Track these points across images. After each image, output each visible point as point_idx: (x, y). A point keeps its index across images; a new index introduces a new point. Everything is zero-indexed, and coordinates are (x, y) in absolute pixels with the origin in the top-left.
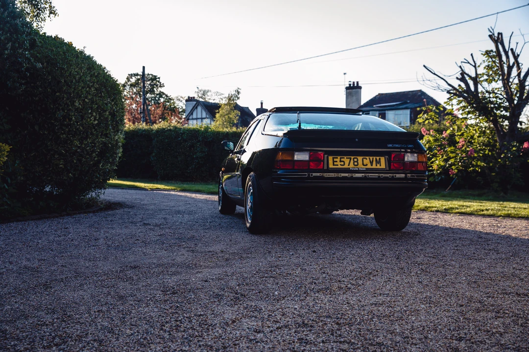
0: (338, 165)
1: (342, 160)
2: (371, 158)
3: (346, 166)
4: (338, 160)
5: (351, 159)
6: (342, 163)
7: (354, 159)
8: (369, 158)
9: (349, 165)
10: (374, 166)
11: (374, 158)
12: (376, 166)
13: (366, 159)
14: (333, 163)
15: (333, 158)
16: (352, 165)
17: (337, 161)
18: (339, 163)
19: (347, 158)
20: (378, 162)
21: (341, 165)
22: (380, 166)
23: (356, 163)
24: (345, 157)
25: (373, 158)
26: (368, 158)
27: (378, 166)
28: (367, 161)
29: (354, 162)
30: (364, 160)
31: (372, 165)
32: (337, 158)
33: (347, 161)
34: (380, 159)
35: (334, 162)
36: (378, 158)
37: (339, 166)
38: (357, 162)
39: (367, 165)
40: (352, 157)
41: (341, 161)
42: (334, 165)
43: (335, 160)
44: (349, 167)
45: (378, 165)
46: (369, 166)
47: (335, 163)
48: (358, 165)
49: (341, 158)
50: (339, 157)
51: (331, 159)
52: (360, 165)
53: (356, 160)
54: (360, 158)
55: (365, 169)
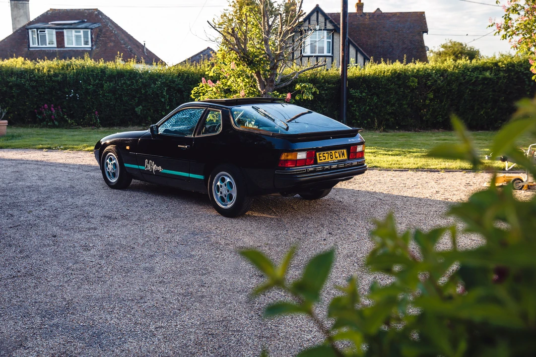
0: (322, 160)
3: (327, 160)
4: (321, 155)
5: (328, 153)
6: (324, 158)
8: (338, 152)
10: (341, 158)
15: (319, 154)
16: (330, 159)
17: (321, 157)
19: (326, 153)
20: (343, 154)
21: (324, 159)
25: (340, 151)
27: (344, 158)
28: (337, 155)
29: (331, 156)
30: (336, 153)
33: (326, 155)
34: (344, 151)
35: (320, 157)
37: (323, 161)
38: (332, 155)
39: (337, 158)
40: (329, 152)
41: (323, 156)
42: (320, 160)
43: (320, 155)
44: (328, 160)
46: (339, 158)
47: (321, 158)
49: (323, 154)
51: (317, 154)
52: (334, 158)
53: (331, 154)
54: (333, 152)
55: (337, 161)
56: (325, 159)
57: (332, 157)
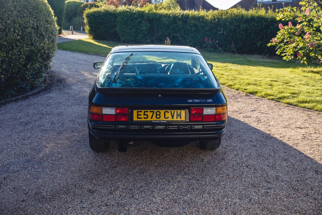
0: (141, 118)
1: (146, 113)
2: (173, 111)
3: (149, 119)
4: (142, 113)
5: (154, 112)
6: (146, 116)
8: (171, 112)
9: (152, 118)
10: (175, 119)
11: (176, 111)
12: (177, 118)
13: (168, 112)
14: (138, 117)
15: (138, 112)
16: (154, 118)
17: (141, 115)
18: (142, 116)
19: (150, 112)
20: (179, 115)
21: (144, 118)
22: (181, 118)
23: (158, 116)
24: (149, 111)
25: (174, 112)
26: (169, 111)
27: (179, 119)
28: (168, 114)
29: (157, 115)
30: (166, 113)
31: (173, 118)
32: (141, 112)
33: (150, 114)
34: (181, 112)
35: (138, 115)
36: (179, 111)
37: (143, 119)
38: (160, 115)
39: (168, 118)
40: (155, 111)
41: (144, 115)
42: (138, 118)
43: (139, 113)
44: (151, 120)
45: (179, 118)
46: (170, 119)
47: (139, 117)
48: (160, 118)
49: (145, 112)
50: (143, 111)
51: (135, 112)
52: (162, 118)
53: (158, 113)
54: (162, 112)
55: (166, 122)
56: (146, 118)
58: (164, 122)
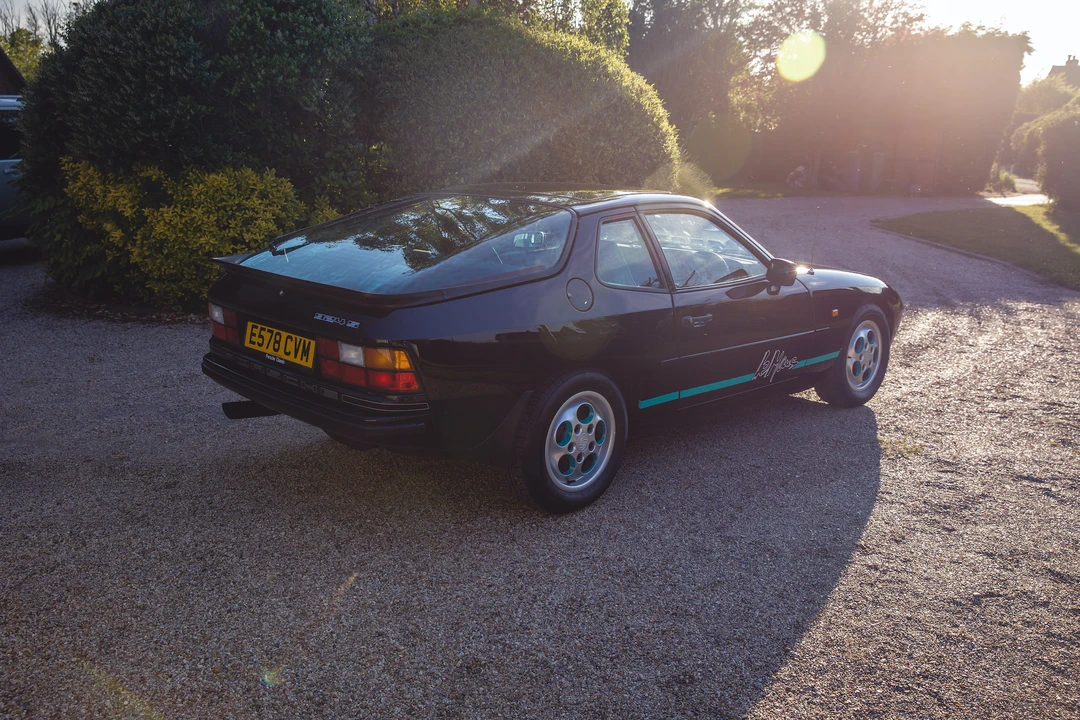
0: (254, 343)
1: (263, 333)
2: (299, 338)
3: (263, 349)
4: (258, 332)
5: (273, 333)
6: (260, 341)
7: (278, 334)
8: (296, 339)
9: (267, 347)
10: (297, 361)
11: (303, 339)
12: (301, 358)
13: (292, 339)
14: (250, 337)
15: (253, 326)
16: (270, 350)
17: (254, 335)
18: (256, 339)
19: (268, 331)
20: (306, 352)
21: (258, 344)
22: (306, 360)
24: (267, 328)
25: (300, 341)
26: (294, 336)
27: (303, 363)
28: (291, 347)
29: (275, 341)
30: (289, 340)
31: (295, 356)
32: (257, 327)
33: (267, 336)
34: (309, 344)
36: (307, 341)
37: (256, 347)
38: (278, 342)
39: (288, 354)
40: (275, 331)
41: (260, 336)
42: (251, 342)
43: (255, 331)
44: (265, 351)
45: (304, 358)
46: (291, 358)
47: (253, 339)
48: (276, 350)
49: (261, 329)
50: (259, 326)
52: (281, 353)
53: (278, 337)
54: (284, 335)
55: (283, 362)
56: (260, 345)
57: (277, 345)
58: (280, 361)
